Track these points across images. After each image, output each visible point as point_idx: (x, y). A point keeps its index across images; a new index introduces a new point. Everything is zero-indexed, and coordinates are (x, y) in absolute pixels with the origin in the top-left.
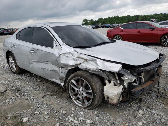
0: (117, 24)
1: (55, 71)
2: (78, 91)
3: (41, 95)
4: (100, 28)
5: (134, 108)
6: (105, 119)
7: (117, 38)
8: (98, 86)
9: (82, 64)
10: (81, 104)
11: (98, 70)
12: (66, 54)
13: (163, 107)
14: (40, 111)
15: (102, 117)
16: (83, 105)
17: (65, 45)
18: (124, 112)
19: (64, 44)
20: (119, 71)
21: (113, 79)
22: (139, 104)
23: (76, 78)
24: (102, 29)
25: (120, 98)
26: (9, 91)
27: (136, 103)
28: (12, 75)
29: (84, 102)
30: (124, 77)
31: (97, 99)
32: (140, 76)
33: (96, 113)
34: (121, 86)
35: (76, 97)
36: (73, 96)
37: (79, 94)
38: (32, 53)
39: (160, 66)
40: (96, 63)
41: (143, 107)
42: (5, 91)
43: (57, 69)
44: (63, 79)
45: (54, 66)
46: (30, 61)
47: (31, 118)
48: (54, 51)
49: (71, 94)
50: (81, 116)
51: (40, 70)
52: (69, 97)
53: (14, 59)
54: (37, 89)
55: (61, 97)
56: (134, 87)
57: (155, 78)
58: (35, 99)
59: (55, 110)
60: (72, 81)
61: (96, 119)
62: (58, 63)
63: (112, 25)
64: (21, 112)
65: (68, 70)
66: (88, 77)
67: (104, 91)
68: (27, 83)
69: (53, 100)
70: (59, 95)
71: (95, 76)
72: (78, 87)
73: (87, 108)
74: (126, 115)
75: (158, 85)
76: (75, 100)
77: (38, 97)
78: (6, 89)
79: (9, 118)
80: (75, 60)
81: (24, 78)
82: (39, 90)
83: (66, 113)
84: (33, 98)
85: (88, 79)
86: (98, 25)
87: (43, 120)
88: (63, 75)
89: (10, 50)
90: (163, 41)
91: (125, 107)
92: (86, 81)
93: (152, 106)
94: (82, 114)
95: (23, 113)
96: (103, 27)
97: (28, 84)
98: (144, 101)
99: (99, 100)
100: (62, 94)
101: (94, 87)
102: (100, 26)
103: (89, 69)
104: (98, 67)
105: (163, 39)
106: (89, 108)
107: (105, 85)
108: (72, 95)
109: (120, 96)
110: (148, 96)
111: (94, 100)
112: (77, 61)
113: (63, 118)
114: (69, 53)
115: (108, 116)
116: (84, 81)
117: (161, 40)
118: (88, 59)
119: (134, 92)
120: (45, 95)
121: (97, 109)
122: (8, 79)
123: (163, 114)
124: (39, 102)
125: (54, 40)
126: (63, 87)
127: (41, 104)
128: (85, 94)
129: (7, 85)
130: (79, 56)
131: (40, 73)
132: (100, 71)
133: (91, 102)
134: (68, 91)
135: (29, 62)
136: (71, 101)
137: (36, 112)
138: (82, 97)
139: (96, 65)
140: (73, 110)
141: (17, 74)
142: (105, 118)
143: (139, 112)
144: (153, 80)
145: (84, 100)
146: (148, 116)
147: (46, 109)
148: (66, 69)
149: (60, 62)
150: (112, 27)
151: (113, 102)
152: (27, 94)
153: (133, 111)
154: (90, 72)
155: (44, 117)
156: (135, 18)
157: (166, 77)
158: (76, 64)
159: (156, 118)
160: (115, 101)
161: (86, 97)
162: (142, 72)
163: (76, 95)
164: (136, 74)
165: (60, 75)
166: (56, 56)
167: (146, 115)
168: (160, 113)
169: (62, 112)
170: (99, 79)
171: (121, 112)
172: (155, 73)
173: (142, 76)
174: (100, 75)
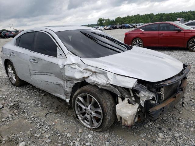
0: (137, 24)
1: (59, 85)
2: (85, 109)
3: (44, 113)
4: (117, 29)
5: (153, 131)
6: (117, 144)
7: (136, 41)
8: (109, 104)
9: (91, 78)
10: (89, 125)
11: (108, 85)
12: (71, 65)
13: (188, 129)
14: (40, 134)
15: (114, 142)
16: (91, 127)
17: (71, 54)
18: (140, 136)
19: (69, 53)
20: (133, 87)
21: (127, 96)
22: (158, 125)
23: (83, 94)
24: (120, 30)
25: (135, 119)
26: (6, 108)
27: (155, 123)
28: (11, 87)
29: (93, 123)
30: (140, 94)
31: (108, 120)
32: (160, 92)
33: (107, 136)
34: (137, 104)
35: (84, 117)
36: (80, 116)
37: (87, 113)
38: (33, 63)
39: (185, 78)
40: (107, 77)
41: (164, 129)
42: (1, 108)
43: (61, 82)
44: (68, 94)
45: (58, 78)
46: (31, 71)
47: (29, 142)
48: (58, 61)
49: (77, 113)
50: (88, 140)
51: (43, 82)
52: (75, 116)
53: (13, 69)
54: (39, 106)
55: (67, 115)
56: (152, 106)
57: (178, 95)
58: (35, 118)
59: (58, 132)
60: (78, 98)
61: (107, 144)
62: (63, 76)
63: (132, 25)
64: (18, 135)
65: (74, 84)
66: (97, 94)
67: (116, 110)
68: (29, 97)
69: (56, 119)
70: (65, 113)
71: (106, 92)
72: (86, 105)
73: (97, 130)
74: (143, 140)
75: (183, 101)
76: (83, 120)
77: (40, 115)
78: (2, 105)
79: (4, 142)
80: (82, 72)
81: (25, 91)
82: (41, 106)
83: (71, 136)
84: (33, 117)
85: (96, 95)
86: (116, 26)
87: (43, 145)
88: (69, 90)
89: (9, 59)
90: (190, 45)
91: (141, 128)
92: (95, 98)
93: (174, 127)
94: (89, 138)
95: (20, 136)
96: (121, 28)
97: (29, 99)
98: (166, 121)
99: (110, 121)
100: (67, 112)
101: (104, 105)
102: (118, 27)
103: (98, 83)
104: (109, 81)
105: (191, 43)
106: (99, 130)
107: (118, 103)
108: (79, 114)
109: (136, 117)
110: (170, 115)
111: (104, 120)
112: (85, 73)
113: (67, 143)
114: (75, 64)
115: (121, 141)
116: (92, 98)
117: (188, 43)
118: (97, 71)
119: (152, 113)
120: (48, 113)
121: (108, 131)
122: (6, 93)
123: (187, 139)
124: (40, 122)
125: (58, 48)
126: (69, 104)
127: (43, 124)
128: (94, 114)
129: (5, 100)
130: (87, 68)
131: (42, 87)
132: (111, 86)
133: (101, 123)
134: (75, 109)
135: (30, 73)
136: (78, 121)
137: (36, 135)
138: (91, 117)
139: (107, 79)
140: (79, 132)
141: (17, 86)
142: (118, 142)
143: (158, 136)
144: (175, 97)
145: (93, 121)
146: (169, 140)
147: (48, 131)
148: (71, 83)
149: (65, 74)
150: (132, 28)
151: (126, 124)
152: (27, 112)
153: (151, 133)
154: (99, 87)
155: (45, 141)
156: (159, 16)
157: (192, 90)
158: (83, 77)
159: (179, 144)
160: (129, 123)
161: (94, 117)
162: (162, 87)
163: (84, 114)
164: (154, 90)
165: (64, 90)
166: (59, 67)
167: (167, 139)
168: (184, 137)
169: (66, 135)
170: (111, 96)
171: (137, 135)
172: (178, 88)
173: (162, 92)
174: (111, 91)
